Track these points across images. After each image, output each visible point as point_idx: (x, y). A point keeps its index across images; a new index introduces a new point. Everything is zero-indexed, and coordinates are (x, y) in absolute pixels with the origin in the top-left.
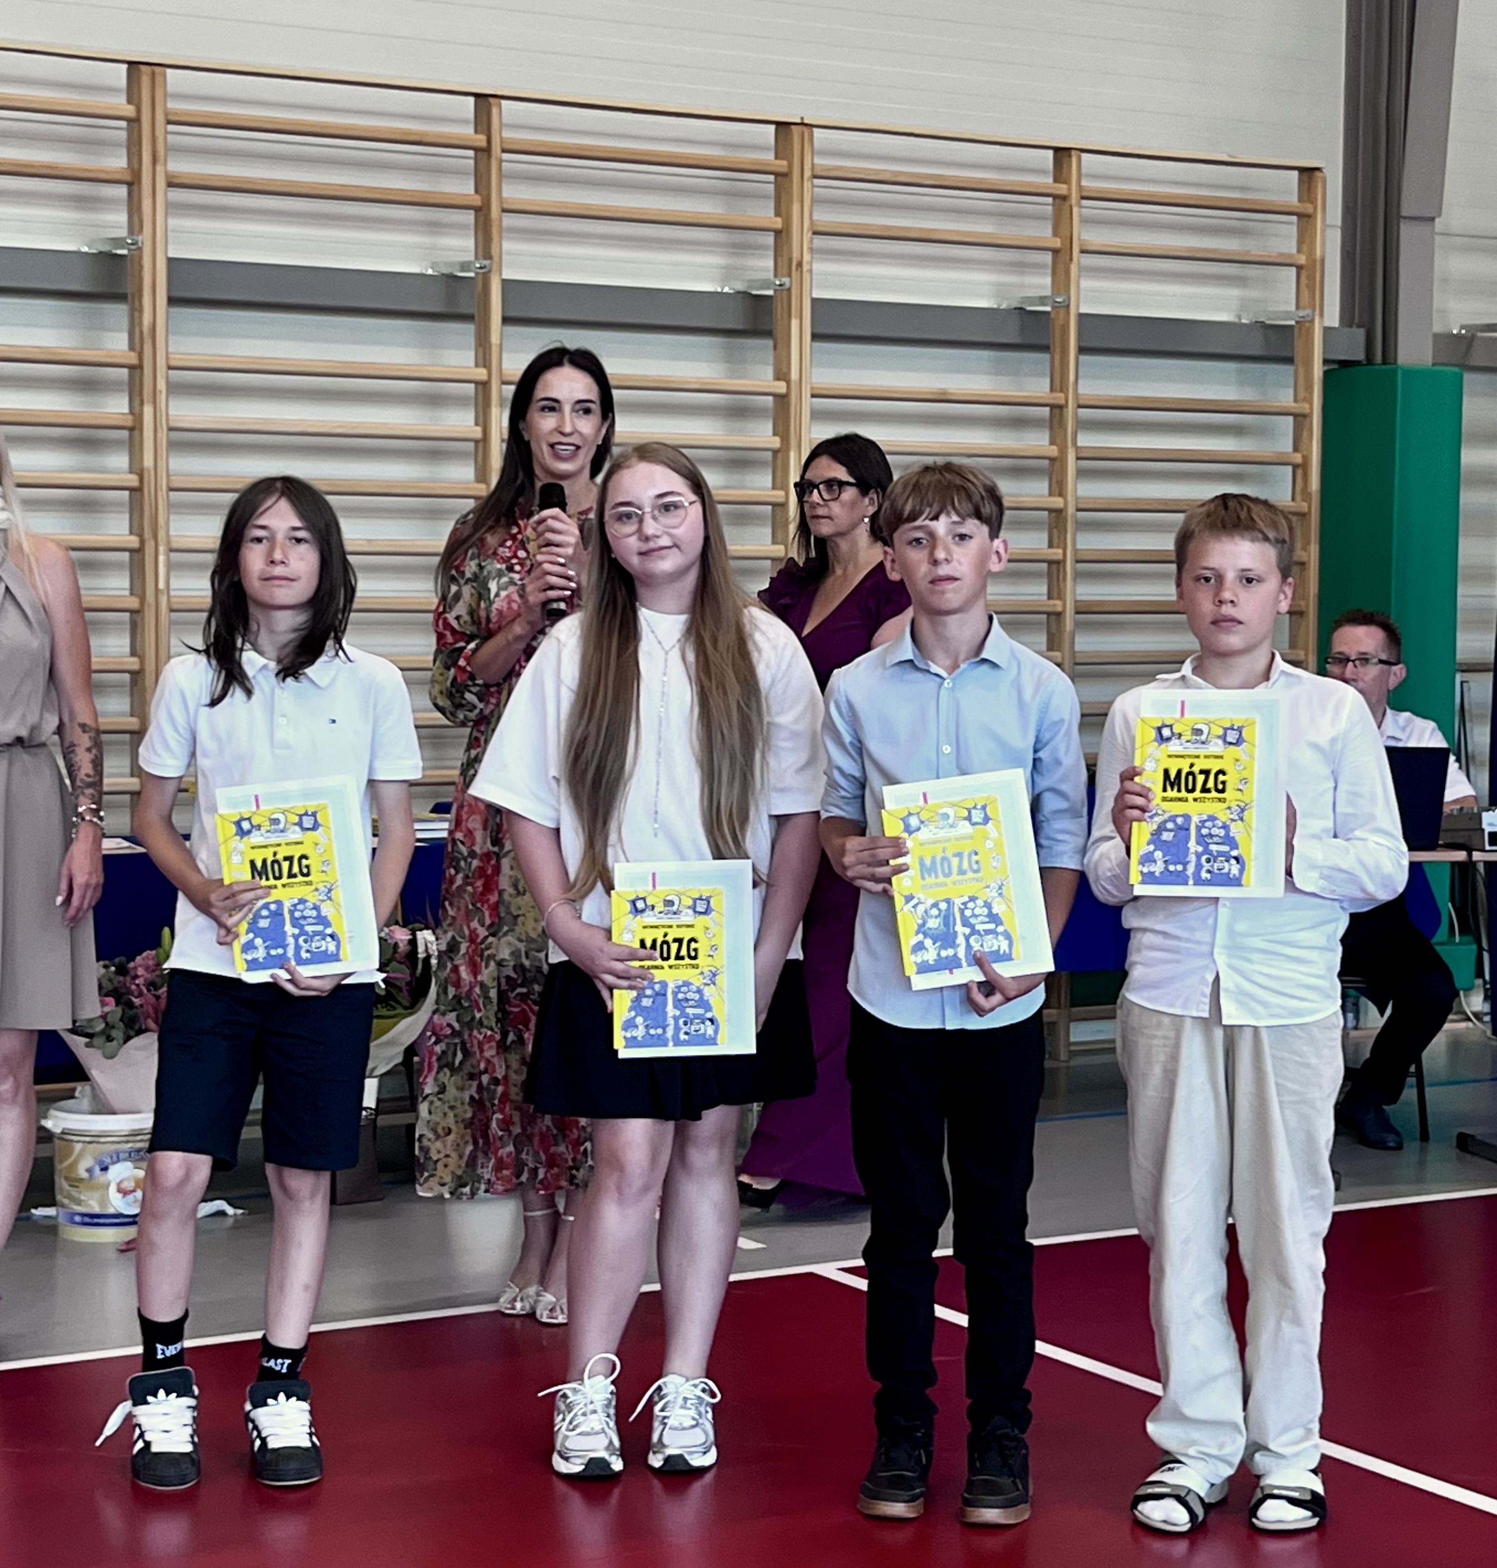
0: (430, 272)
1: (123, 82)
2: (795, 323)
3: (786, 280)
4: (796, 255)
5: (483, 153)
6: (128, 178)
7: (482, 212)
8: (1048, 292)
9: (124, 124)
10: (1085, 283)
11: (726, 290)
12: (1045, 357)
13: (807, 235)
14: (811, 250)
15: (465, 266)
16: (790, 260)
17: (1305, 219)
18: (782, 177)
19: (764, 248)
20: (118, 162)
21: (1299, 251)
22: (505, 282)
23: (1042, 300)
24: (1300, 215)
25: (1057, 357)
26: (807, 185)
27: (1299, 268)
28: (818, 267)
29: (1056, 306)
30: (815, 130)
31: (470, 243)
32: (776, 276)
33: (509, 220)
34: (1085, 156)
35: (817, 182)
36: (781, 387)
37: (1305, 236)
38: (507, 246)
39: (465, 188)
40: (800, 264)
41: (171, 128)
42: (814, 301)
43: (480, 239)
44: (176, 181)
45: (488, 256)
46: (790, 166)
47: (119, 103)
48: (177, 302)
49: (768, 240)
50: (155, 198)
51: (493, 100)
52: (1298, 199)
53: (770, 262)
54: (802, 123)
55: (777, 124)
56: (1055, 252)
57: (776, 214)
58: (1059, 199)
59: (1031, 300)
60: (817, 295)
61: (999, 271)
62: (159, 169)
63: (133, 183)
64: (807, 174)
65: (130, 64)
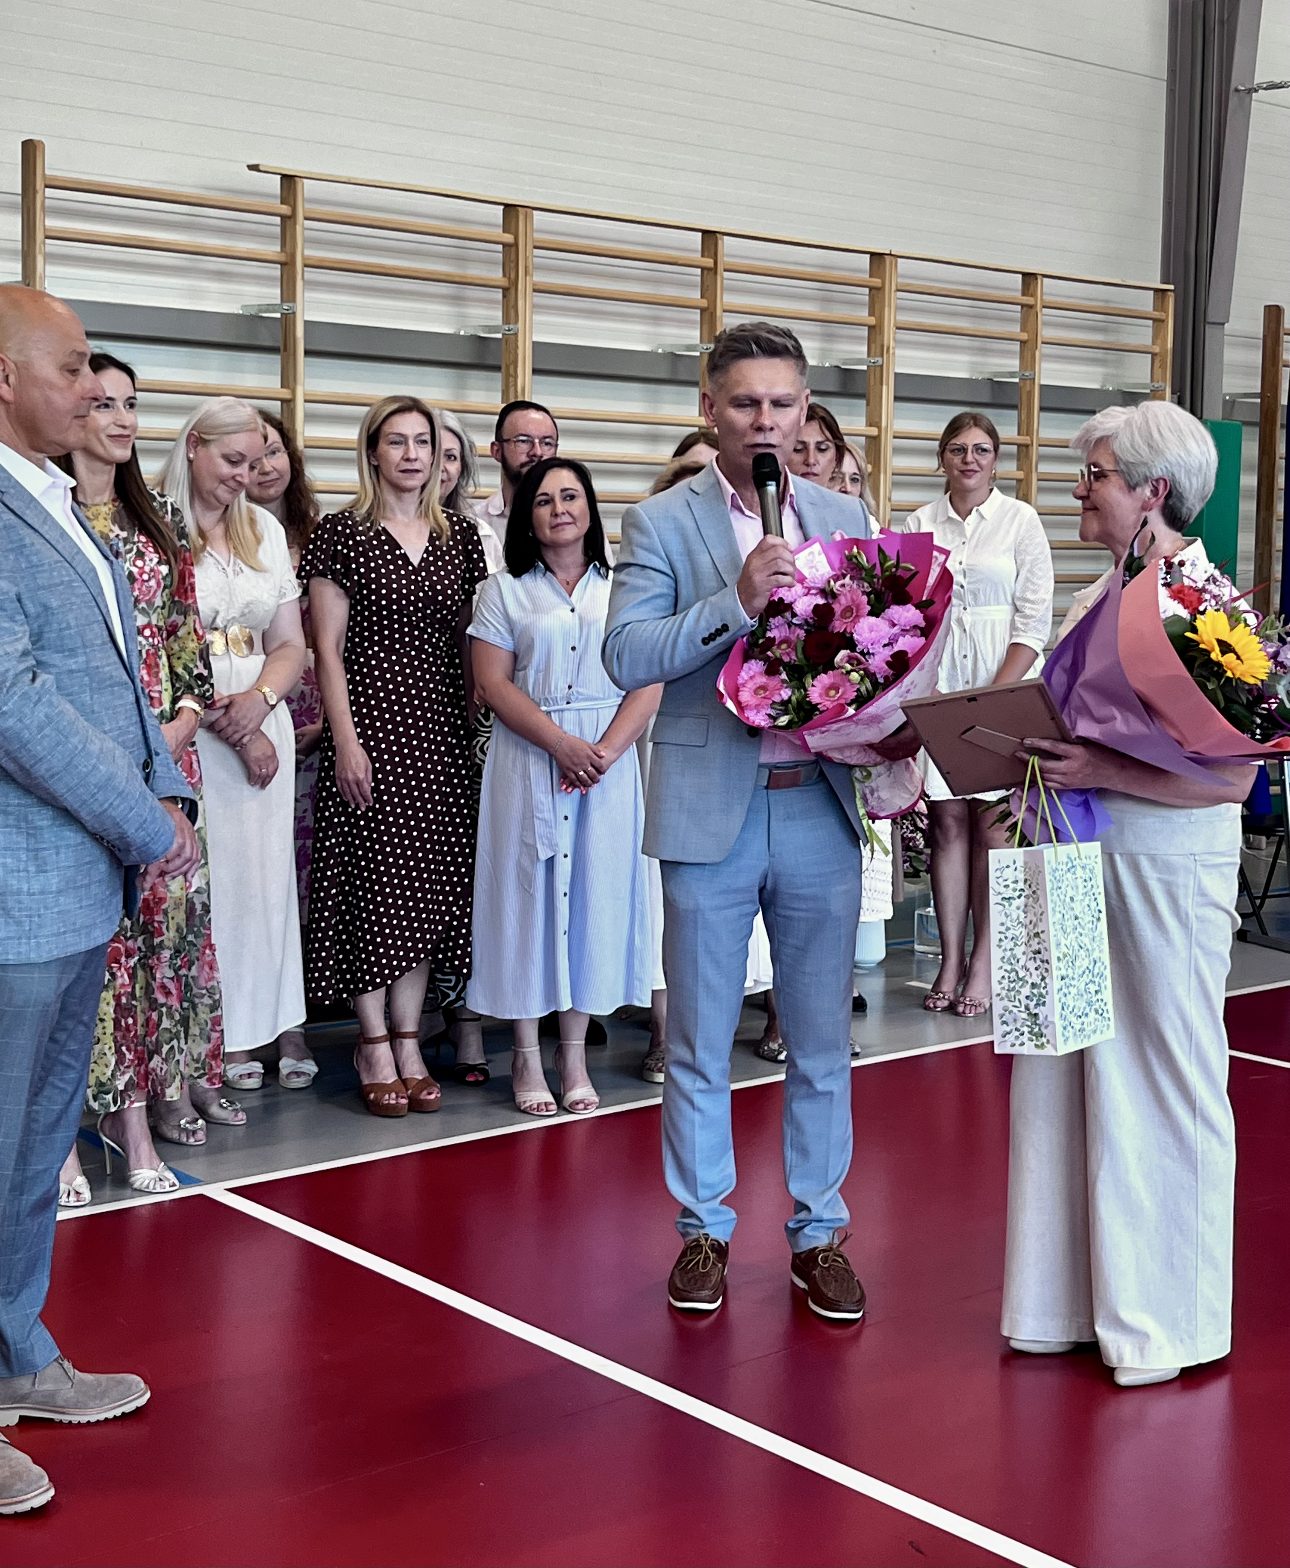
0: (660, 351)
2: (884, 387)
3: (880, 359)
4: (885, 343)
5: (710, 272)
7: (707, 311)
8: (1017, 370)
11: (827, 365)
12: (1015, 413)
13: (892, 328)
14: (894, 339)
15: (692, 349)
16: (882, 346)
17: (1158, 322)
18: (875, 290)
19: (859, 337)
21: (1154, 343)
23: (1012, 374)
24: (1155, 320)
25: (1024, 412)
26: (894, 296)
27: (1154, 355)
28: (899, 352)
29: (1021, 379)
30: (899, 260)
31: (697, 333)
32: (868, 356)
33: (727, 317)
34: (1046, 280)
35: (899, 294)
36: (874, 431)
37: (1157, 335)
39: (694, 295)
40: (888, 350)
42: (896, 374)
43: (704, 330)
46: (883, 283)
47: (497, 233)
48: (535, 371)
49: (864, 332)
50: (526, 300)
51: (718, 235)
52: (1154, 310)
53: (865, 349)
54: (890, 254)
55: (873, 254)
56: (1023, 343)
57: (871, 314)
58: (1027, 308)
59: (1003, 374)
60: (898, 370)
61: (976, 355)
62: (529, 279)
63: (510, 289)
64: (894, 287)
65: (506, 205)
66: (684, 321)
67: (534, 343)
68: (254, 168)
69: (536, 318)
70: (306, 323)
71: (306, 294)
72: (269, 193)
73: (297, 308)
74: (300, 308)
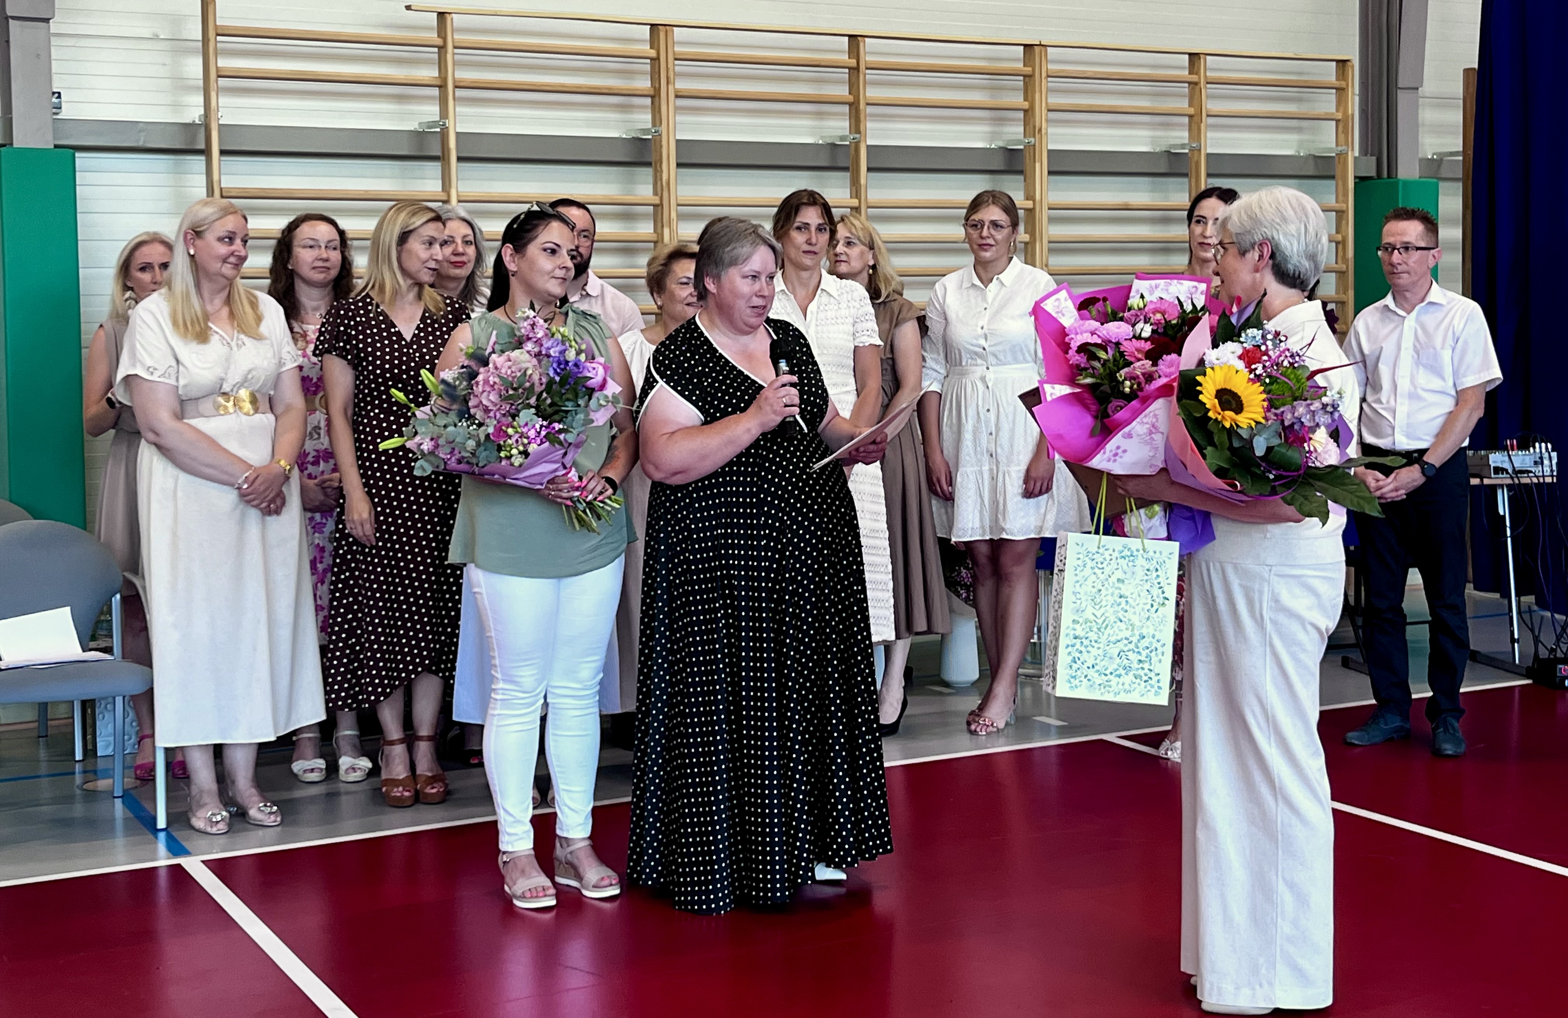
0: (820, 142)
1: (648, 36)
2: (1038, 165)
3: (1032, 140)
4: (1037, 124)
5: (854, 71)
6: (652, 93)
7: (853, 105)
8: (1186, 141)
9: (649, 61)
10: (1210, 134)
11: (993, 146)
12: (1186, 180)
13: (1044, 112)
14: (1047, 121)
15: (842, 138)
16: (1034, 127)
17: (1341, 91)
18: (1028, 78)
19: (1018, 120)
20: (646, 84)
21: (1337, 110)
22: (868, 147)
23: (1183, 146)
24: (1339, 89)
25: (1193, 180)
26: (1044, 81)
27: (1338, 121)
29: (1192, 150)
30: (1048, 48)
31: (847, 124)
32: (1025, 137)
33: (870, 110)
34: (1208, 58)
35: (1049, 79)
36: (1031, 205)
37: (1341, 101)
38: (869, 125)
39: (842, 91)
40: (1040, 130)
41: (677, 62)
42: (1049, 151)
43: (853, 121)
44: (681, 94)
45: (858, 131)
46: (1034, 71)
47: (646, 48)
48: (679, 165)
49: (1021, 115)
50: (668, 105)
51: (857, 38)
52: (1337, 79)
53: (1022, 129)
54: (1040, 45)
55: (1025, 46)
56: (1191, 117)
57: (1025, 99)
58: (1193, 84)
59: (1175, 146)
60: (1050, 147)
61: (1154, 129)
62: (671, 87)
63: (655, 96)
64: (1044, 75)
65: (652, 25)
66: (843, 114)
67: (678, 141)
68: (408, 8)
69: (679, 118)
70: (458, 134)
71: (458, 109)
72: (428, 28)
73: (450, 123)
74: (452, 123)
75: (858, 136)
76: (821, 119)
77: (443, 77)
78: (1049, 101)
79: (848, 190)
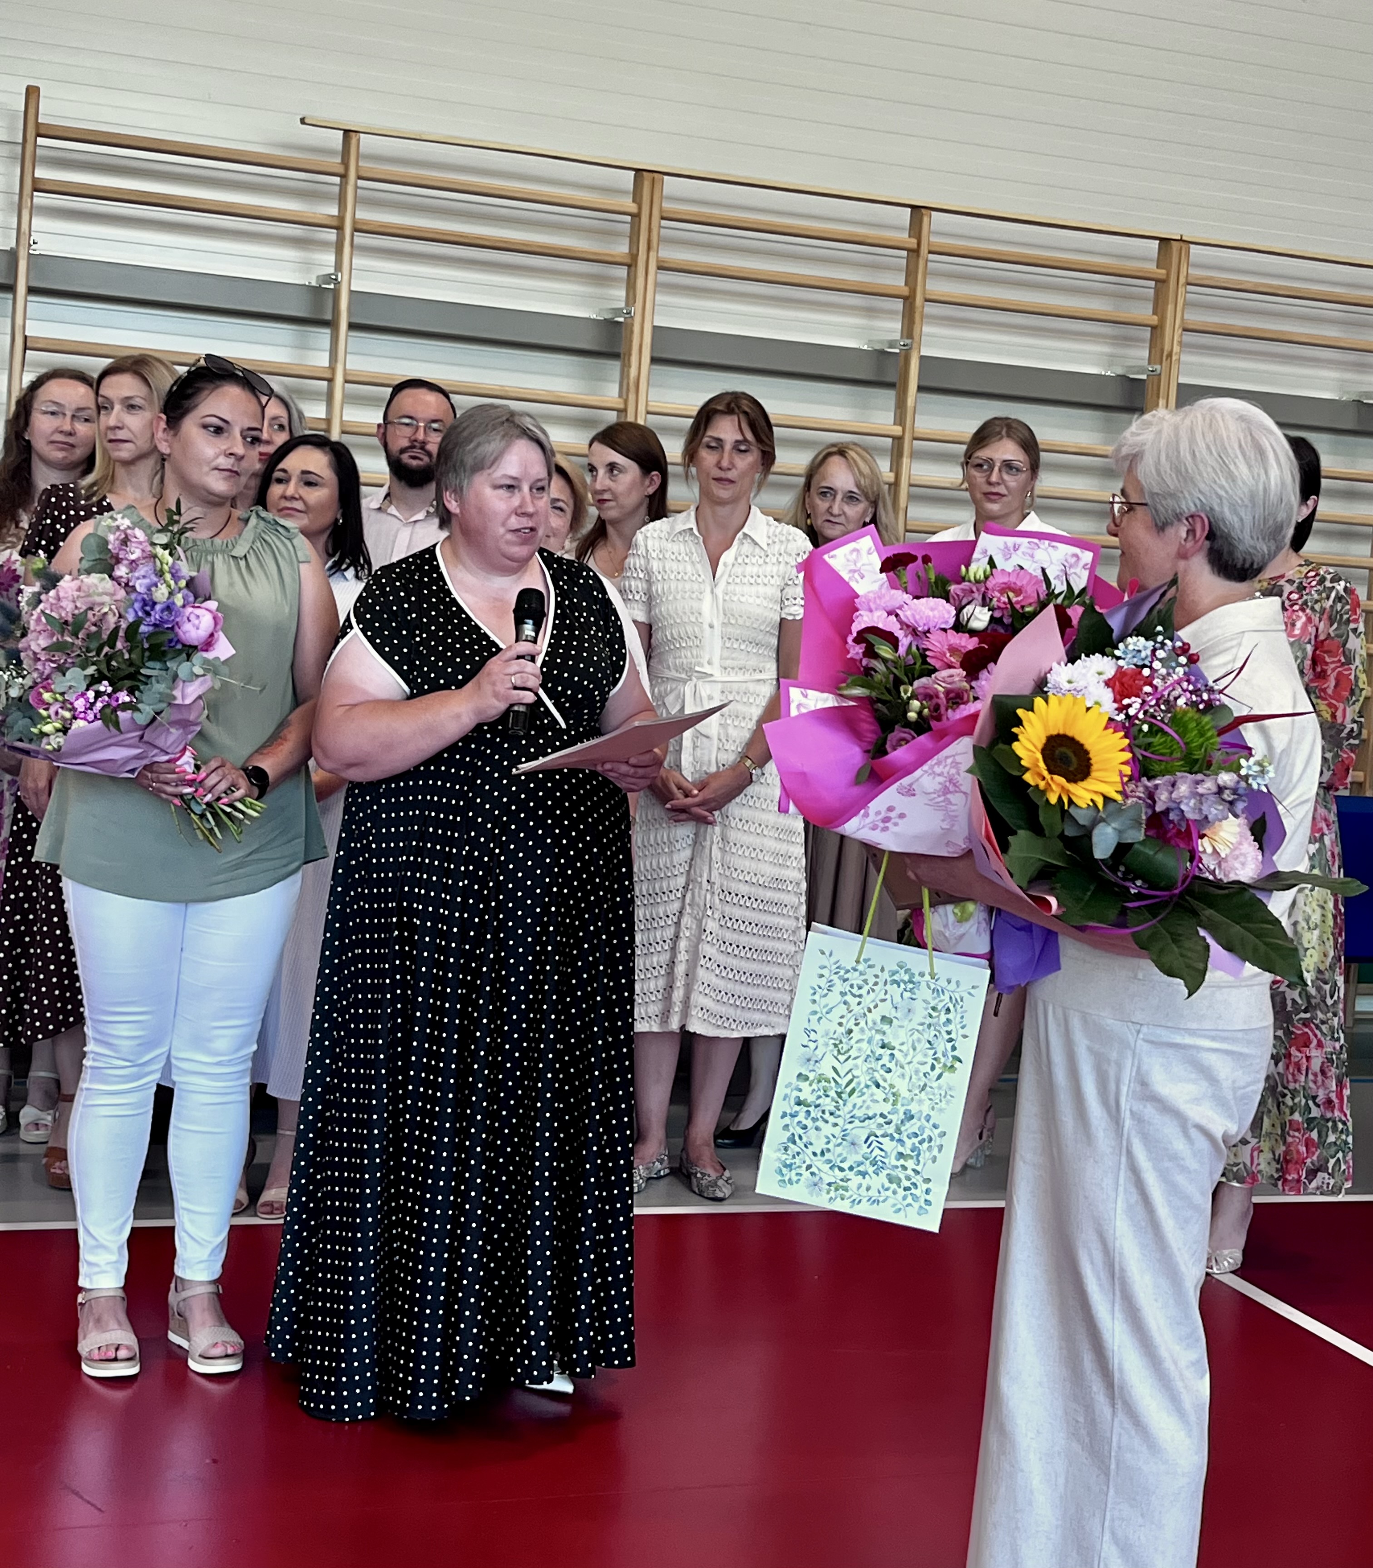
0: (866, 347)
1: (631, 186)
3: (1158, 367)
4: (1167, 348)
5: (914, 253)
6: (628, 260)
7: (909, 300)
9: (628, 218)
11: (1109, 373)
13: (1178, 332)
14: (1180, 343)
15: (892, 344)
16: (1162, 350)
18: (1161, 283)
19: (1142, 340)
20: (622, 249)
22: (922, 358)
26: (1181, 290)
28: (1184, 358)
30: (1192, 246)
31: (899, 326)
32: (1149, 363)
33: (929, 308)
35: (1189, 288)
38: (926, 329)
39: (897, 282)
40: (1170, 355)
41: (664, 223)
42: (1179, 385)
43: (906, 322)
44: (666, 265)
45: (911, 336)
46: (1168, 275)
47: (626, 201)
48: (654, 360)
49: (1147, 333)
50: (648, 277)
51: (923, 211)
53: (1147, 352)
54: (1181, 240)
55: (1162, 240)
57: (1155, 313)
60: (1182, 380)
62: (652, 254)
63: (631, 265)
64: (1182, 280)
65: (638, 171)
66: (892, 312)
67: (655, 328)
68: (303, 121)
70: (351, 293)
71: (354, 261)
72: (331, 152)
73: (343, 277)
74: (346, 277)
75: (908, 341)
76: (870, 317)
77: (341, 218)
78: (1186, 317)
79: (892, 414)
